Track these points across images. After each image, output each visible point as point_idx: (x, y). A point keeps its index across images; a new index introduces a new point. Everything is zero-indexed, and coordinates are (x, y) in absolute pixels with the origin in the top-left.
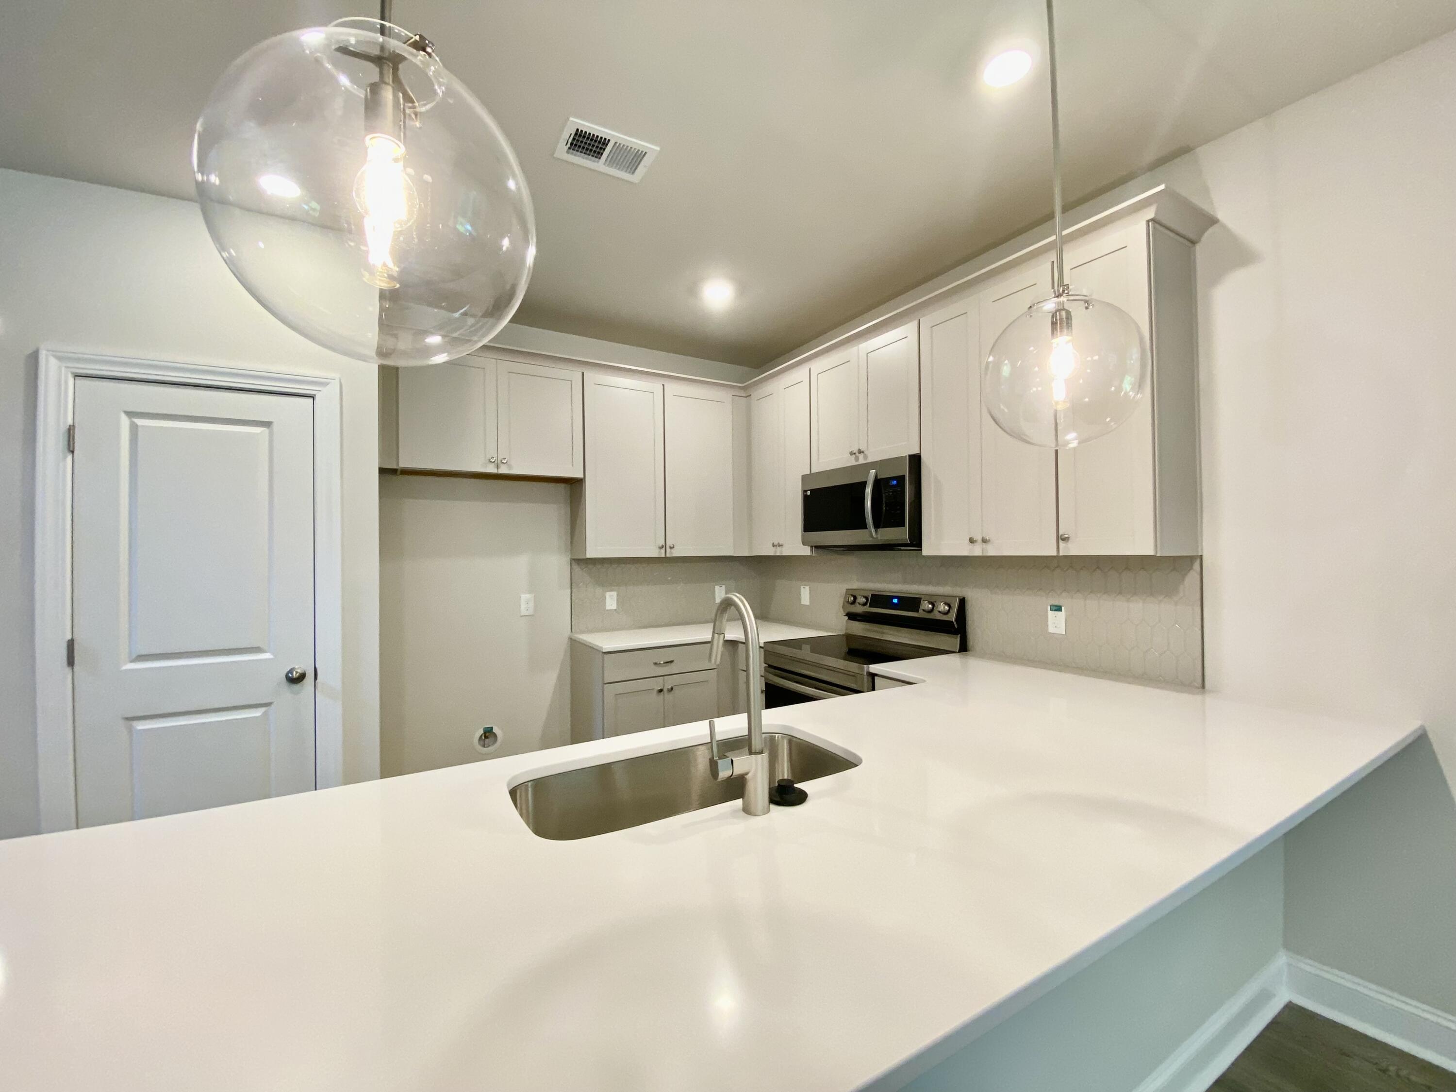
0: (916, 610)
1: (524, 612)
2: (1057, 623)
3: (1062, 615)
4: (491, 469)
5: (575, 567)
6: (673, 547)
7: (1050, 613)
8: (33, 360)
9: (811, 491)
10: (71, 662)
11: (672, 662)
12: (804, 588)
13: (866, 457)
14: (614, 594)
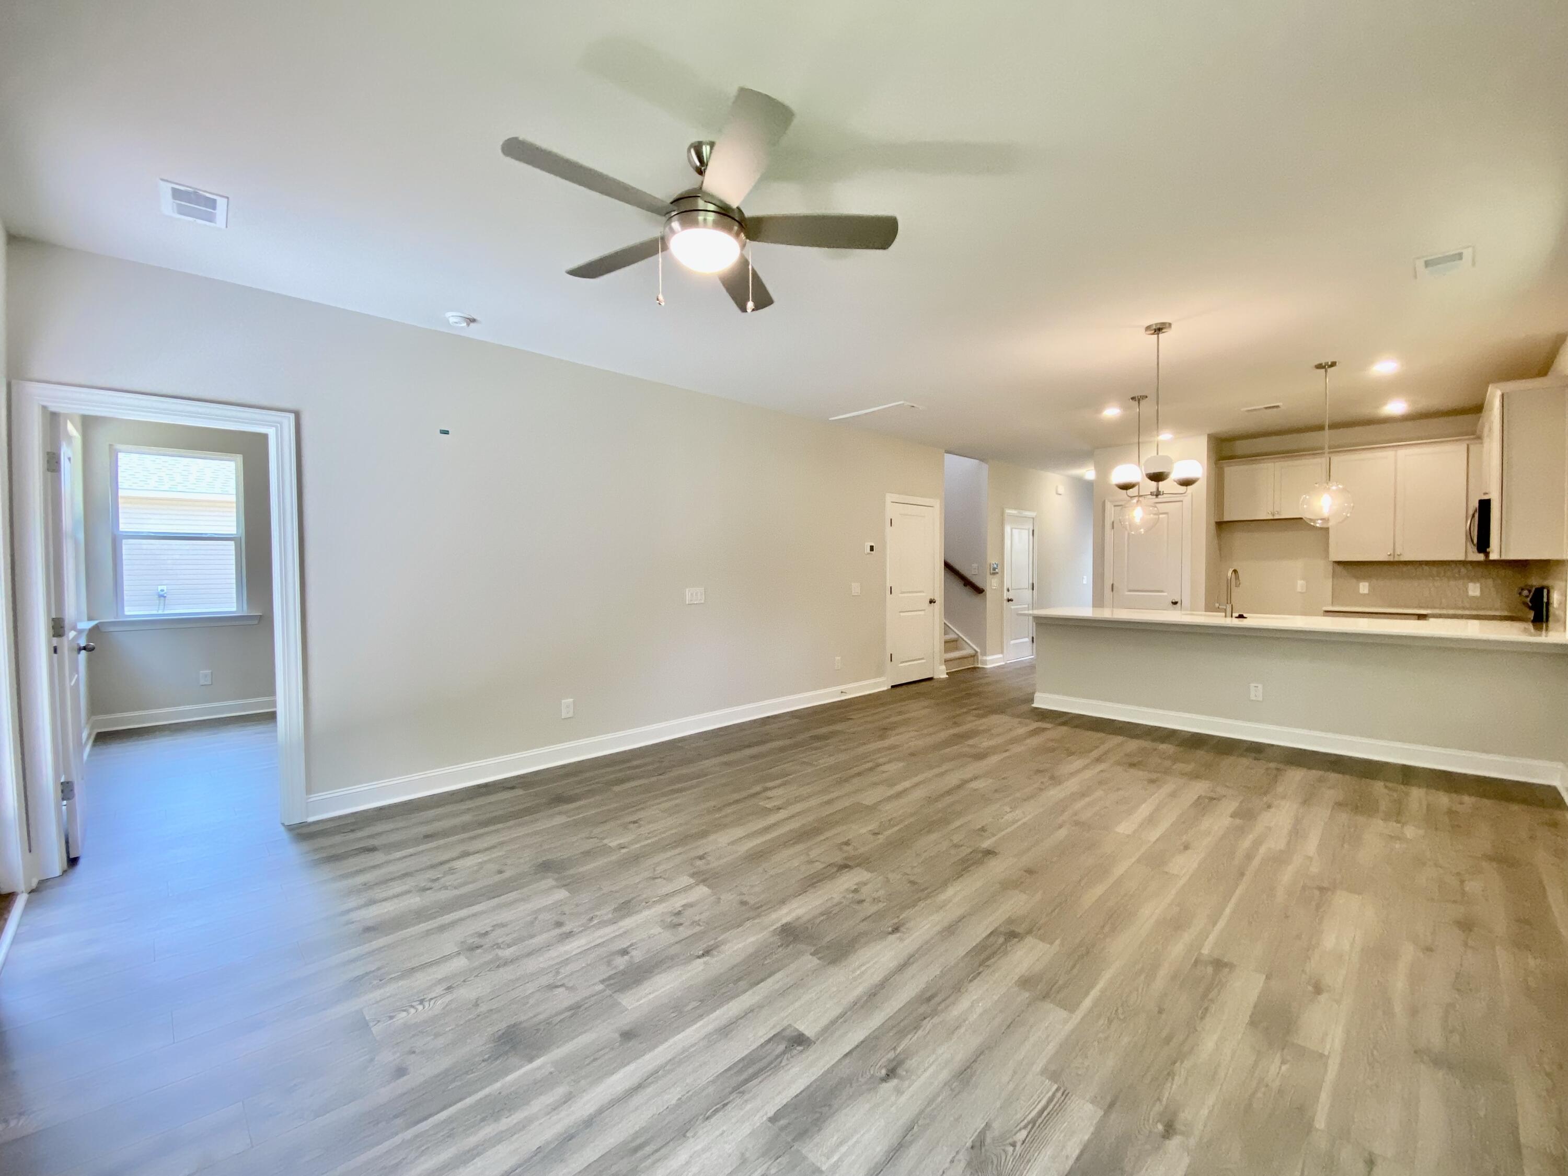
4: (1271, 517)
8: (1104, 502)
10: (1112, 590)
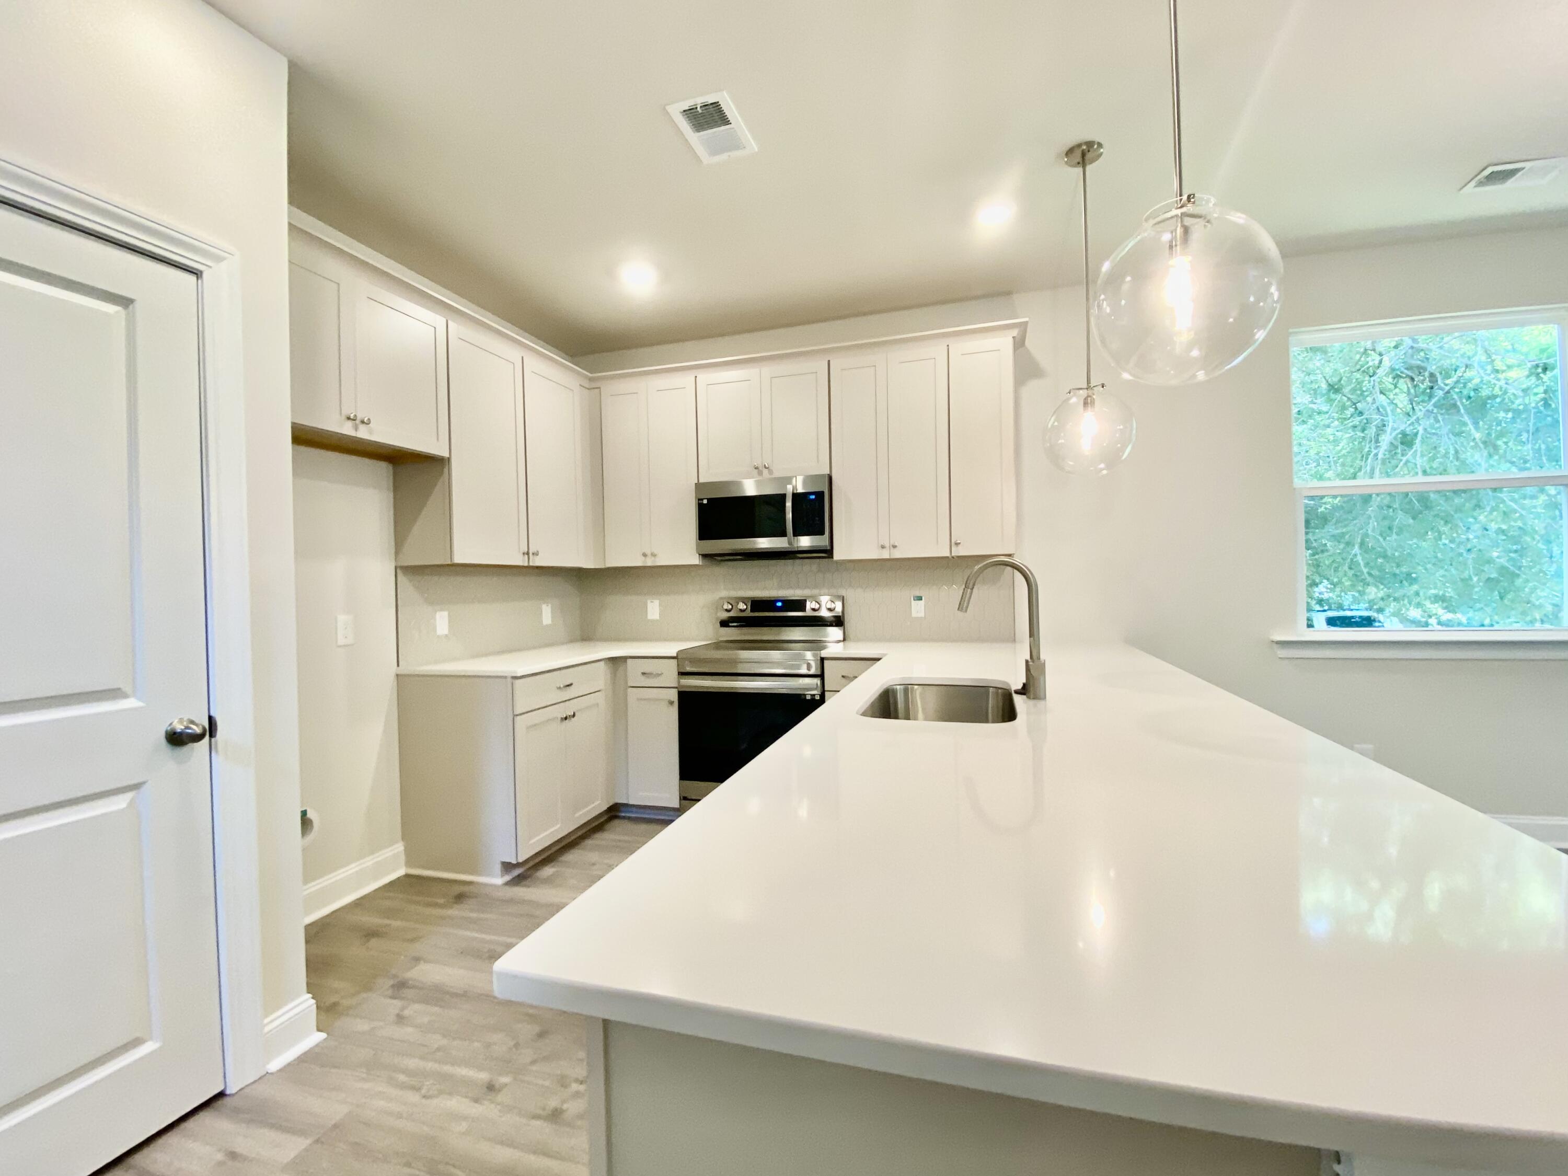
0: (804, 610)
1: (341, 641)
2: (918, 609)
3: (922, 602)
5: (401, 577)
6: (537, 555)
7: (913, 602)
9: (708, 500)
11: (571, 685)
12: (652, 602)
13: (771, 472)
14: (445, 614)
